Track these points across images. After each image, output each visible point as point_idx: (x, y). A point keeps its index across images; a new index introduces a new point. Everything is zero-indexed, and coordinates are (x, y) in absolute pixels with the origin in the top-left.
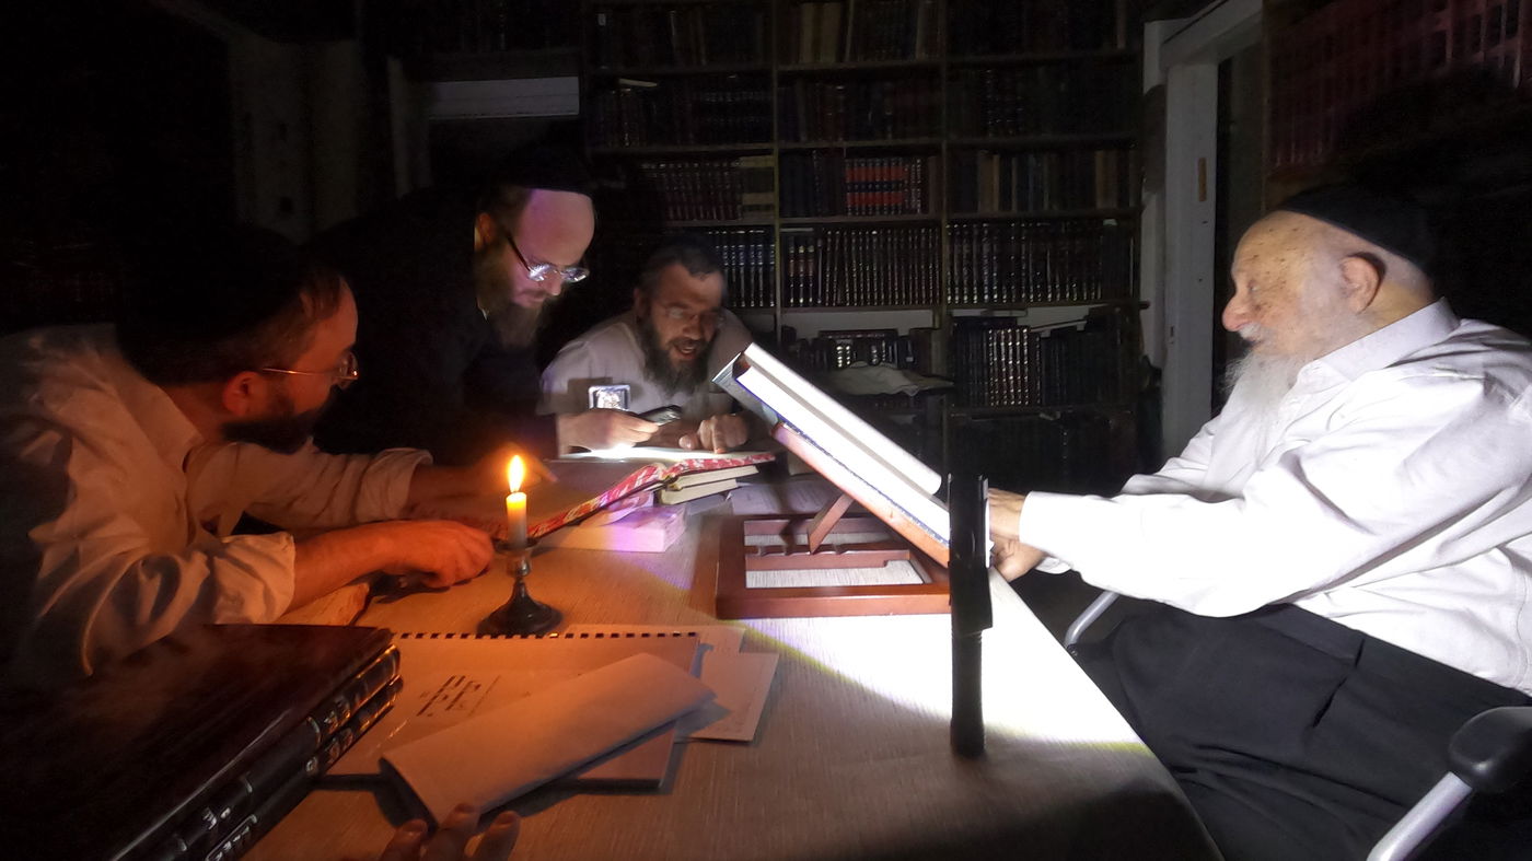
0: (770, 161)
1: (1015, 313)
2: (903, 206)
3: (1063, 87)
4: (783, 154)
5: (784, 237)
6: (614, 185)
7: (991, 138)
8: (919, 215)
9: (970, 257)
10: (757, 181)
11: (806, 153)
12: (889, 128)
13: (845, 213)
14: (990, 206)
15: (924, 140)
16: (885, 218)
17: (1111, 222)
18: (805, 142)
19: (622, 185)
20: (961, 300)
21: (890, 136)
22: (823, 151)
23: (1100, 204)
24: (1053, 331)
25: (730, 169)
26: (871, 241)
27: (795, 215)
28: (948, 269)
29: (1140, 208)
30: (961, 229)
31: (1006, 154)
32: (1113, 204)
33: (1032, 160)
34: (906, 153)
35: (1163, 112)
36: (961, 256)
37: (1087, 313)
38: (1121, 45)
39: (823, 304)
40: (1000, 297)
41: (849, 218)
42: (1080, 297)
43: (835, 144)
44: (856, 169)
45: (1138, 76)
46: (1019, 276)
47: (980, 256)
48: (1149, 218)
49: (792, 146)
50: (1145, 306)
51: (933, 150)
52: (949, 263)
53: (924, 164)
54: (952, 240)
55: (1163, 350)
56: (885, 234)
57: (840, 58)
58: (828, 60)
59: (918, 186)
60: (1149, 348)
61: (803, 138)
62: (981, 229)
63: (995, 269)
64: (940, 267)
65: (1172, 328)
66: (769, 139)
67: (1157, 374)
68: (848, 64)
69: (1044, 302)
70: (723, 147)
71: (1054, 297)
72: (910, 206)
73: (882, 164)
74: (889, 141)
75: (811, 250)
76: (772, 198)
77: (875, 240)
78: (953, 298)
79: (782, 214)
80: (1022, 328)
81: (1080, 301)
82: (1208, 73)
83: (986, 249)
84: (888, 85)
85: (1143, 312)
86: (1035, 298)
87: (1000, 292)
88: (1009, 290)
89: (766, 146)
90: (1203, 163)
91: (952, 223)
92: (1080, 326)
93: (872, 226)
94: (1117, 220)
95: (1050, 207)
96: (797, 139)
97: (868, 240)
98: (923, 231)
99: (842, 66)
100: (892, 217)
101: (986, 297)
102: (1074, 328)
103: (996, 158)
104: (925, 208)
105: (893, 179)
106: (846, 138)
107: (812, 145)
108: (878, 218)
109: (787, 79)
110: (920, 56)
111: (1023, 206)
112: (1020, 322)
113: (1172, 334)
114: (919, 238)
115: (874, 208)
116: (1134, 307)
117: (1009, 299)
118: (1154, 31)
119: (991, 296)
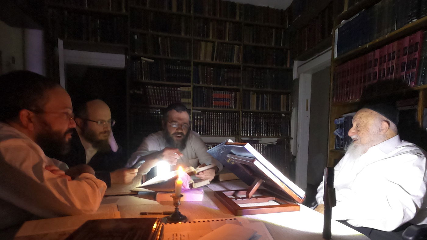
0: (190, 89)
1: (259, 139)
2: (229, 107)
3: (273, 76)
4: (194, 88)
5: (194, 113)
6: (138, 92)
7: (254, 89)
8: (234, 109)
9: (247, 122)
10: (186, 95)
11: (202, 87)
12: (226, 83)
13: (212, 107)
14: (253, 108)
15: (235, 87)
16: (224, 109)
17: (283, 115)
18: (201, 84)
19: (141, 93)
20: (245, 135)
21: (226, 85)
22: (206, 88)
23: (282, 110)
24: (267, 145)
25: (177, 90)
26: (220, 115)
27: (197, 106)
28: (241, 126)
29: (291, 111)
30: (245, 114)
31: (258, 93)
32: (285, 110)
33: (265, 96)
34: (231, 91)
35: (298, 86)
36: (245, 122)
37: (276, 140)
38: (288, 66)
39: (205, 134)
40: (255, 135)
41: (214, 109)
42: (276, 135)
43: (210, 86)
44: (216, 94)
45: (292, 75)
46: (260, 128)
47: (250, 123)
48: (293, 114)
49: (196, 85)
50: (292, 139)
51: (238, 90)
52: (241, 124)
53: (236, 95)
54: (242, 117)
55: (296, 151)
56: (224, 114)
57: (212, 59)
58: (209, 60)
59: (233, 101)
60: (292, 150)
61: (201, 83)
62: (251, 115)
63: (254, 126)
64: (239, 125)
65: (299, 145)
66: (190, 82)
67: (295, 157)
68: (214, 62)
69: (267, 137)
70: (176, 83)
71: (269, 135)
72: (231, 106)
73: (224, 93)
74: (226, 86)
75: (202, 117)
76: (190, 101)
77: (221, 116)
78: (242, 134)
79: (193, 106)
80: (260, 144)
81: (276, 137)
82: (309, 77)
83: (252, 120)
84: (226, 70)
85: (291, 140)
86: (265, 135)
87: (255, 133)
88: (258, 132)
89: (188, 84)
90: (307, 100)
91: (242, 112)
92: (275, 143)
93: (220, 111)
94: (285, 115)
95: (269, 109)
96: (199, 83)
97: (219, 115)
98: (234, 114)
99: (212, 62)
100: (226, 109)
101: (252, 134)
102: (273, 144)
103: (255, 94)
104: (235, 107)
105: (226, 98)
106: (213, 84)
107: (203, 85)
108: (222, 109)
109: (196, 64)
110: (235, 62)
111: (262, 108)
112: (260, 142)
113: (299, 147)
114: (233, 116)
115: (221, 106)
116: (289, 139)
117: (258, 135)
118: (296, 63)
119: (253, 133)
